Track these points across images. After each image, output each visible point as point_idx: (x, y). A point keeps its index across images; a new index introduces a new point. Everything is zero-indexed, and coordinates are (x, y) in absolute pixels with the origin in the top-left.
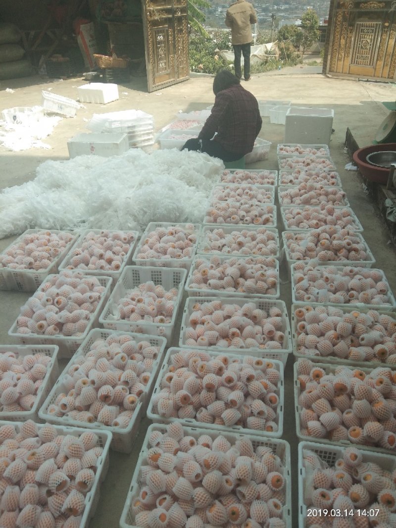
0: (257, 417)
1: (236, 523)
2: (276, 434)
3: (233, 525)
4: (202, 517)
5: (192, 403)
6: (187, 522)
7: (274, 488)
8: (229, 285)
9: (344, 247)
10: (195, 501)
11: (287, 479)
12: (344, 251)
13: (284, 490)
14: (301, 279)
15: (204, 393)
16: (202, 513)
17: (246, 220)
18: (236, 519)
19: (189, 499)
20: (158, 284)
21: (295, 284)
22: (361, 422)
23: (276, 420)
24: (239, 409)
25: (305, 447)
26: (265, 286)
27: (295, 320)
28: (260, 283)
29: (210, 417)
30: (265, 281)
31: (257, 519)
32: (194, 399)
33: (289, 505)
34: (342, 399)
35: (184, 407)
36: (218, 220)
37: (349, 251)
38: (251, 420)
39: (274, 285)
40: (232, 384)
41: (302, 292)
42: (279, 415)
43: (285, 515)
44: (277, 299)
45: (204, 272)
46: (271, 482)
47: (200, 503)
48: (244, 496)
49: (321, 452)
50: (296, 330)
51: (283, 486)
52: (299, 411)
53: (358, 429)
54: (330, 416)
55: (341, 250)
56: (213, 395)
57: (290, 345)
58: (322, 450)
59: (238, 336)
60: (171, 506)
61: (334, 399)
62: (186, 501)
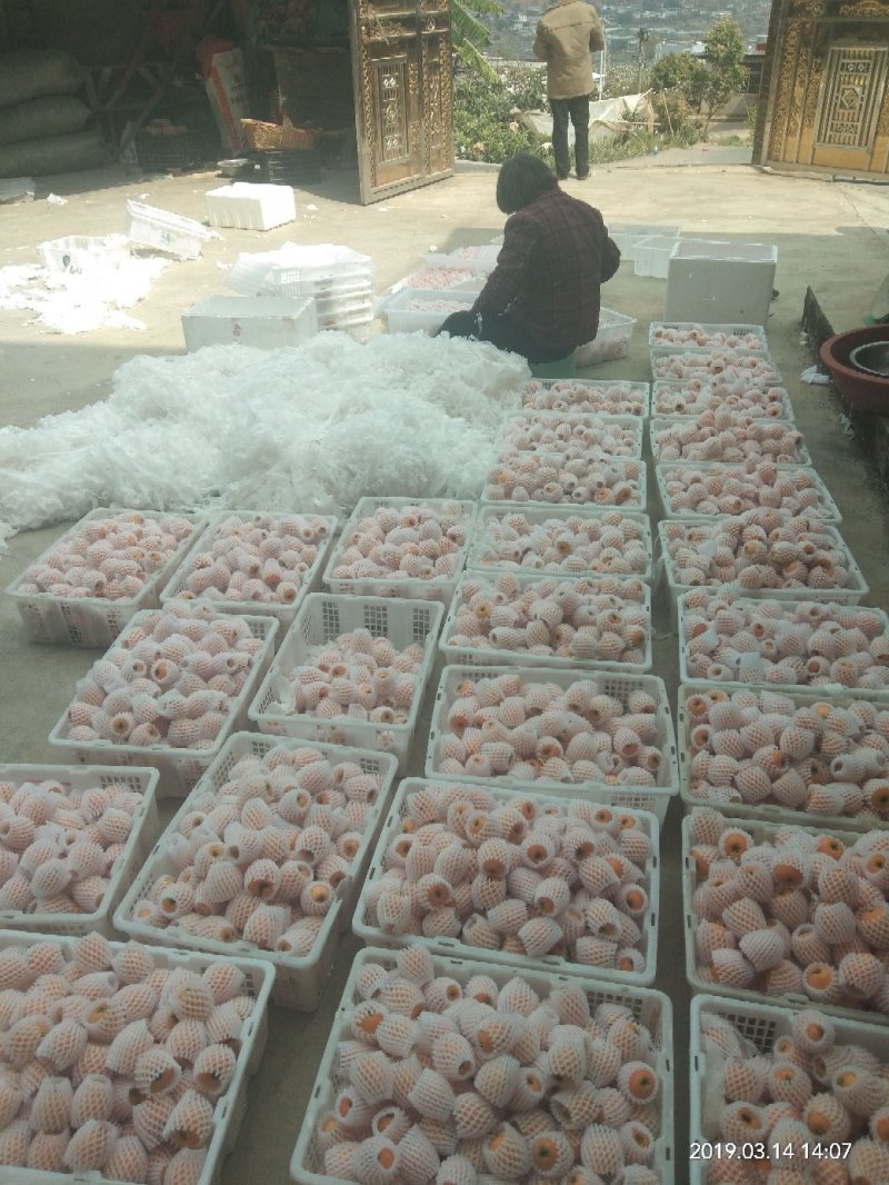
0: (598, 937)
1: (550, 1173)
2: (640, 977)
3: (543, 1178)
4: (475, 1159)
5: (451, 904)
6: (440, 1171)
7: (634, 1099)
8: (537, 640)
9: (798, 558)
10: (458, 1123)
11: (665, 1079)
12: (798, 568)
13: (657, 1104)
14: (700, 629)
15: (480, 880)
16: (474, 1150)
17: (578, 495)
18: (548, 1166)
19: (445, 1118)
20: (379, 635)
21: (687, 639)
22: (833, 954)
23: (641, 946)
24: (557, 919)
25: (705, 1008)
26: (621, 644)
27: (687, 720)
28: (609, 637)
29: (494, 936)
30: (619, 632)
31: (596, 1166)
32: (460, 895)
33: (667, 1138)
34: (791, 899)
35: (435, 912)
36: (514, 494)
37: (810, 566)
38: (584, 944)
39: (639, 641)
40: (542, 863)
41: (702, 658)
42: (647, 932)
43: (660, 1160)
44: (646, 672)
45: (483, 609)
46: (628, 1085)
47: (469, 1127)
48: (567, 1114)
49: (742, 1019)
50: (688, 743)
51: (654, 1093)
52: (695, 927)
53: (826, 969)
54: (763, 939)
55: (792, 565)
56: (500, 886)
57: (674, 776)
58: (743, 1015)
59: (557, 754)
60: (405, 1132)
61: (773, 900)
62: (436, 1123)
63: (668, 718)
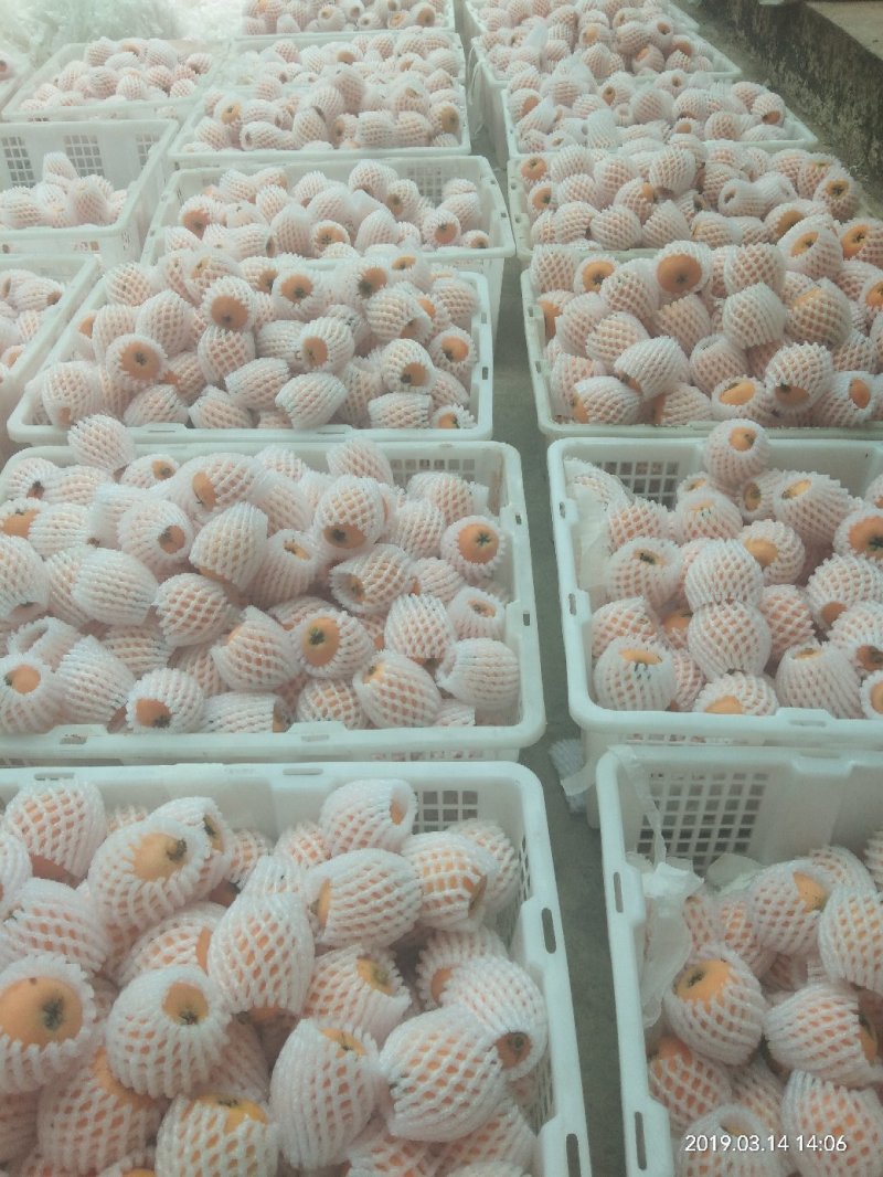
0: (402, 390)
1: (329, 669)
3: (322, 680)
4: (201, 676)
5: (169, 379)
7: (469, 565)
8: (309, 135)
9: (650, 41)
10: (160, 618)
11: (513, 531)
12: (651, 53)
13: (508, 563)
14: (530, 104)
15: (211, 338)
16: (198, 663)
18: (326, 657)
21: (516, 120)
22: (754, 358)
24: (336, 372)
25: (568, 453)
27: (520, 188)
28: (409, 117)
29: (242, 413)
30: (423, 111)
31: (409, 648)
32: (181, 366)
33: (525, 598)
36: (280, 24)
37: (666, 52)
38: (379, 405)
40: (306, 302)
41: (535, 134)
43: (515, 629)
45: (230, 110)
46: (461, 557)
48: (356, 590)
49: (626, 468)
50: (524, 209)
51: (500, 552)
52: (546, 371)
53: (745, 382)
61: (660, 313)
62: (133, 631)
63: (496, 189)
